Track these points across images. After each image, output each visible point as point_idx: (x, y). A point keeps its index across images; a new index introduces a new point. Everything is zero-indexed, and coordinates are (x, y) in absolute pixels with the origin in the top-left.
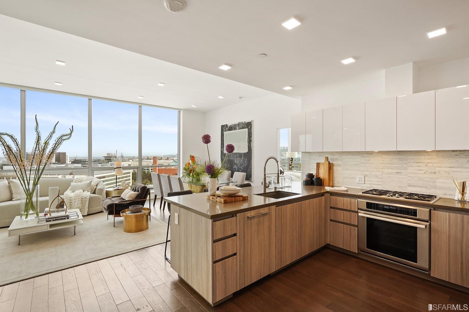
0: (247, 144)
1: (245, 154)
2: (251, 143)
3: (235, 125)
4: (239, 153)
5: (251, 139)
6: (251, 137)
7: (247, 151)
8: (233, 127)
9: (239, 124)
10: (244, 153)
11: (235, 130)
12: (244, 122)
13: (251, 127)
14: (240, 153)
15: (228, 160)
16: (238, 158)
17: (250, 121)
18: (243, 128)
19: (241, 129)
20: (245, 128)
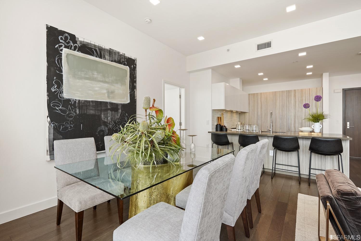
0: (129, 91)
1: (124, 106)
2: (135, 90)
3: (101, 49)
4: (111, 104)
5: (135, 85)
6: (135, 82)
7: (128, 101)
8: (96, 50)
9: (111, 52)
10: (122, 104)
11: (101, 57)
12: (121, 54)
13: (136, 67)
14: (115, 104)
15: (79, 115)
16: (109, 111)
17: (133, 58)
18: (119, 62)
19: (115, 61)
20: (124, 64)
